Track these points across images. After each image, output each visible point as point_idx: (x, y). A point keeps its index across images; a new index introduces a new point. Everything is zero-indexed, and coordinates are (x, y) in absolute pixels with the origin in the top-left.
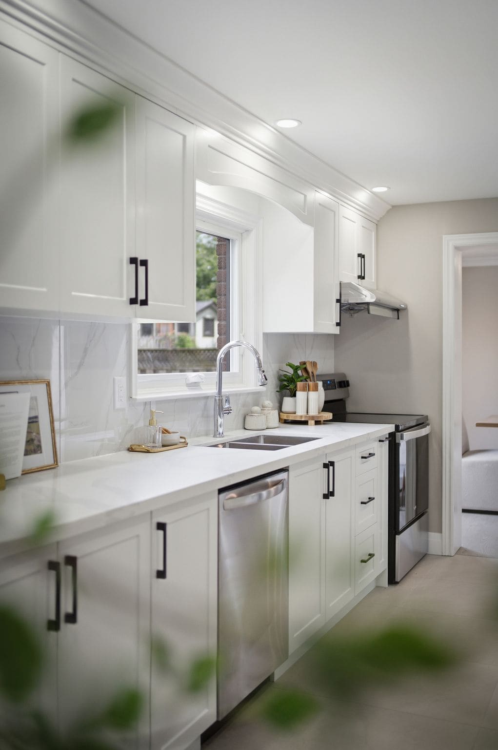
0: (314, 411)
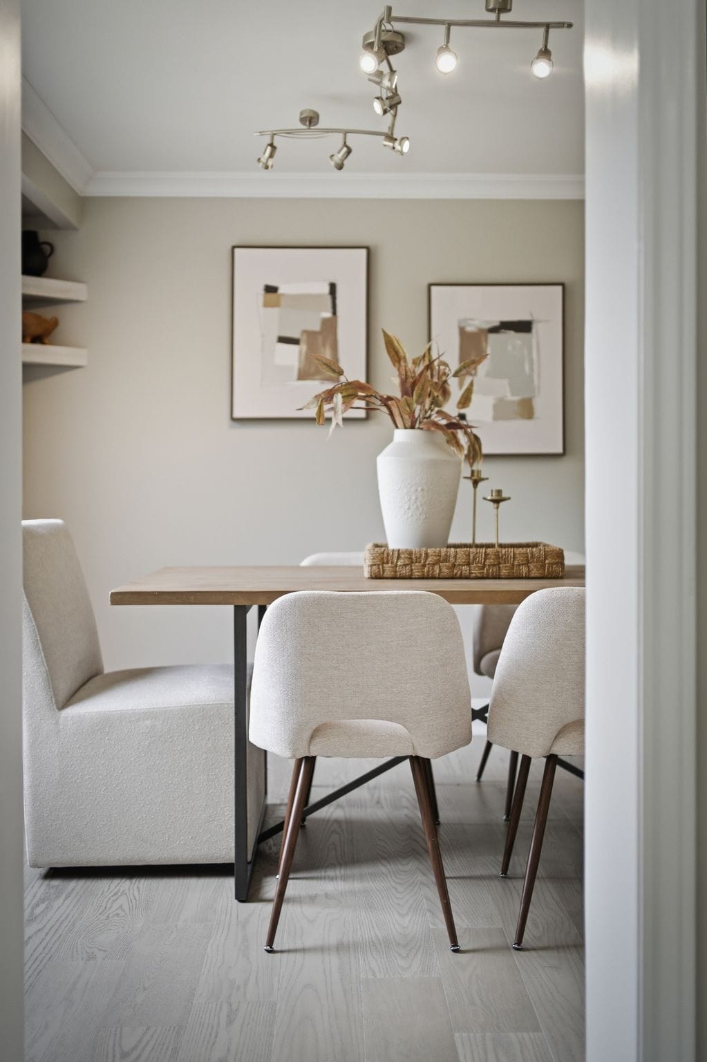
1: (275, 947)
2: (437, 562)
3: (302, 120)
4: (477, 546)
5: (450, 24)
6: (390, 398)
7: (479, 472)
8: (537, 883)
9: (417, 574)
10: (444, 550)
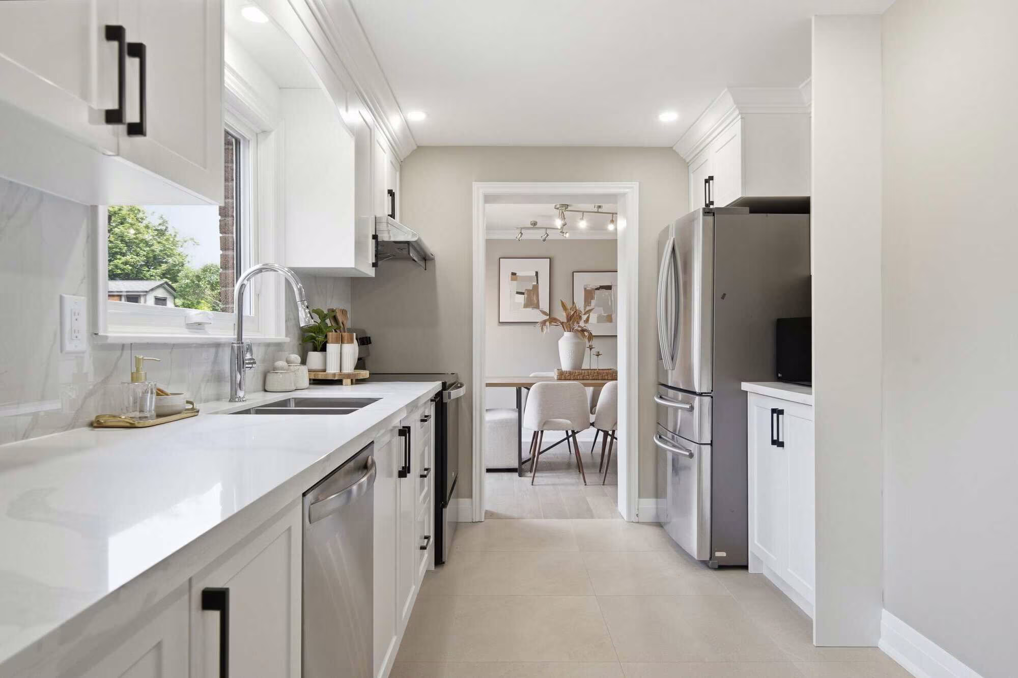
0: (349, 367)
1: (534, 484)
2: (579, 375)
3: (532, 224)
4: (591, 370)
5: (583, 212)
6: (563, 323)
7: (592, 346)
8: (607, 475)
9: (572, 379)
10: (580, 371)
